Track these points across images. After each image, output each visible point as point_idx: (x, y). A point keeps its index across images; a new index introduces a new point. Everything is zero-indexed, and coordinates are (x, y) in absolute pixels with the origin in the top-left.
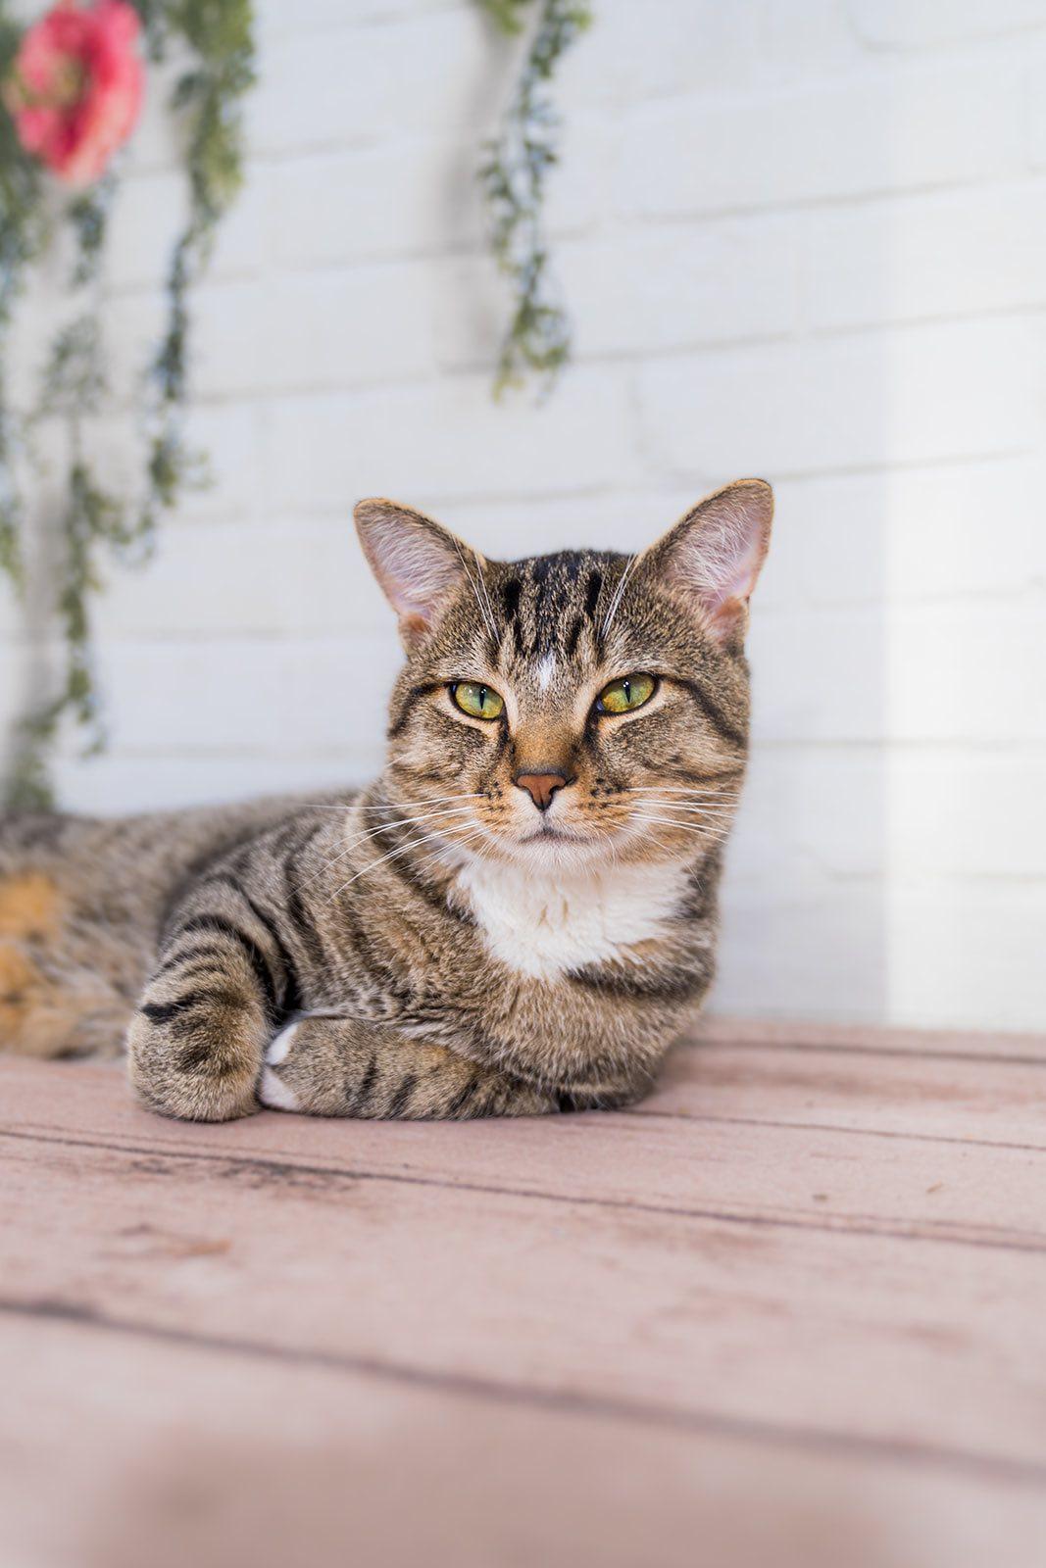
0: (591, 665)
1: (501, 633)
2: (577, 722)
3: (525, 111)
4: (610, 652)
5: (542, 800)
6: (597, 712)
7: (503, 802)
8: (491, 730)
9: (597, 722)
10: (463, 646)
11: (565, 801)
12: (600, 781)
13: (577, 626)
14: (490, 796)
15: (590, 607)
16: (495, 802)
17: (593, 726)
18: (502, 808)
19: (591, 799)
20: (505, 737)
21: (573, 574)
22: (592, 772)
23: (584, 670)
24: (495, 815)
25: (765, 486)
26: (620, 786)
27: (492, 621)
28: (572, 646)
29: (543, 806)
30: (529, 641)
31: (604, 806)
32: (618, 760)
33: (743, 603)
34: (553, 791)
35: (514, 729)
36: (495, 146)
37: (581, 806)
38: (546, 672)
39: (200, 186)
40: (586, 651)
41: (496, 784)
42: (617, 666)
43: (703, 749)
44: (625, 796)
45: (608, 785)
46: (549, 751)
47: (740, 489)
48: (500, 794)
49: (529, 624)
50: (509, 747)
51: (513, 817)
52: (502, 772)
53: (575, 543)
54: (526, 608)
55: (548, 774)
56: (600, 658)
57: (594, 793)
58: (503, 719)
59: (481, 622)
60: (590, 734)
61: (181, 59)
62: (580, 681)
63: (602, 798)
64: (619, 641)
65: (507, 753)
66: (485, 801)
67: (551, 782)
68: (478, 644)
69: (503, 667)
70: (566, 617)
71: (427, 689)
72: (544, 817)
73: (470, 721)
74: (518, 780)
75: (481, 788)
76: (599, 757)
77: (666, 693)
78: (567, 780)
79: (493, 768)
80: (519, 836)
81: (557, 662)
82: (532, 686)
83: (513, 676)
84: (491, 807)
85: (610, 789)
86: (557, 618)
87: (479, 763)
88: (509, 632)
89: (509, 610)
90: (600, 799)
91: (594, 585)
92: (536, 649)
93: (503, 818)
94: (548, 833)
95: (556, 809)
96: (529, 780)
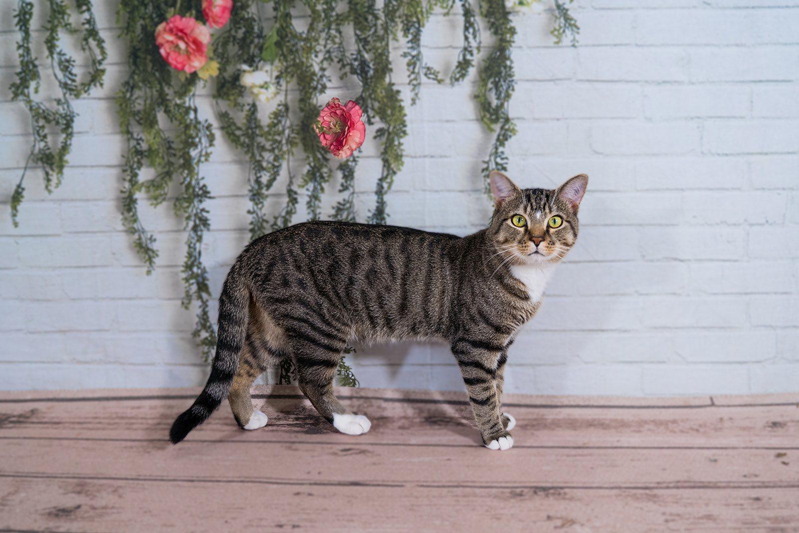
1: (527, 205)
2: (545, 228)
3: (496, 154)
4: (552, 210)
6: (549, 226)
8: (522, 230)
10: (517, 207)
11: (543, 245)
13: (545, 204)
14: (522, 244)
15: (548, 200)
16: (524, 245)
17: (548, 229)
20: (526, 230)
21: (542, 194)
22: (549, 239)
23: (547, 214)
24: (523, 249)
27: (525, 202)
28: (544, 209)
29: (537, 245)
30: (535, 207)
31: (550, 248)
33: (578, 204)
34: (541, 241)
35: (529, 228)
36: (487, 163)
37: (546, 247)
38: (538, 215)
39: (386, 163)
40: (547, 210)
41: (524, 241)
43: (569, 237)
46: (540, 233)
47: (583, 176)
49: (534, 204)
52: (526, 238)
53: (541, 187)
54: (533, 201)
55: (539, 237)
56: (551, 211)
57: (549, 244)
58: (526, 226)
59: (522, 202)
60: (548, 231)
61: (378, 124)
62: (545, 217)
64: (555, 208)
65: (527, 234)
66: (521, 245)
68: (522, 206)
69: (528, 212)
70: (542, 203)
71: (506, 220)
72: (537, 248)
73: (516, 227)
74: (531, 239)
75: (520, 242)
76: (550, 236)
77: (565, 224)
78: (544, 240)
79: (523, 238)
80: (529, 253)
81: (542, 212)
82: (535, 217)
83: (530, 215)
84: (523, 247)
85: (552, 245)
86: (540, 203)
87: (519, 237)
88: (529, 205)
89: (529, 200)
90: (550, 246)
91: (547, 196)
92: (536, 209)
93: (526, 249)
94: (537, 252)
95: (540, 247)
96: (534, 239)
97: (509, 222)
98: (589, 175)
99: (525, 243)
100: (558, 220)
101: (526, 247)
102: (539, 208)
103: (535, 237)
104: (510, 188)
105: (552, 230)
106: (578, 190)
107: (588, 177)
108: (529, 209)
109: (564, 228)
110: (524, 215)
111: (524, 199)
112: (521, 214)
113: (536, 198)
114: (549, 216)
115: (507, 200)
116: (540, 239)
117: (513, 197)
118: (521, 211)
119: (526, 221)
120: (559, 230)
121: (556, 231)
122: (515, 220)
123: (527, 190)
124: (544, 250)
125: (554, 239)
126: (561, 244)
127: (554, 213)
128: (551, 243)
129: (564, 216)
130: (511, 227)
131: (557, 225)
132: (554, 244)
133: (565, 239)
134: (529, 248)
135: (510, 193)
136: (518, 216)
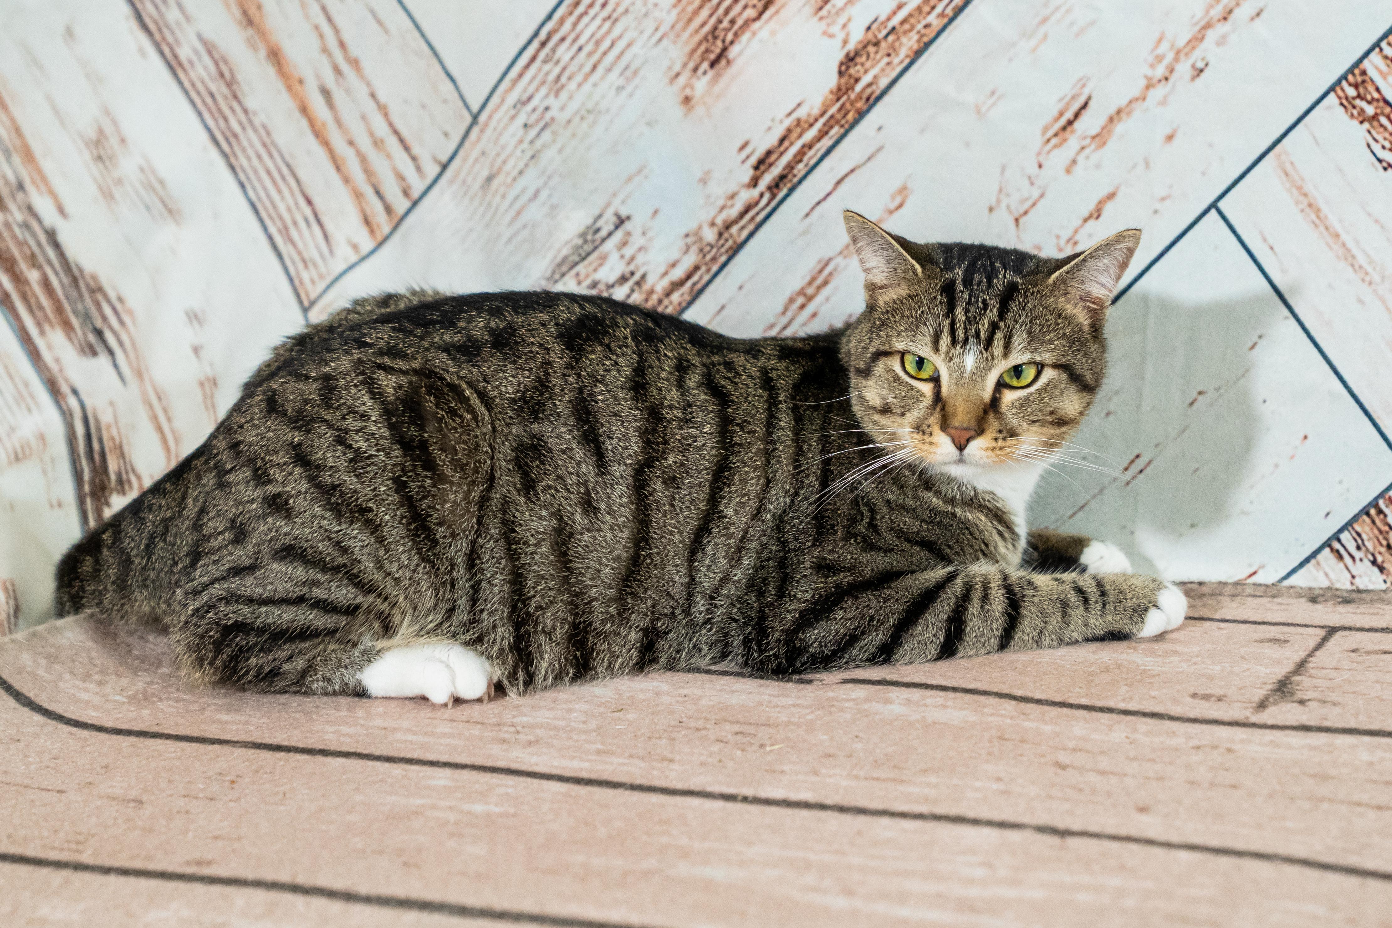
0: (1000, 357)
1: (941, 327)
2: (987, 396)
4: (1013, 348)
5: (960, 444)
6: (1001, 385)
7: (931, 439)
8: (927, 390)
9: (1000, 392)
11: (977, 447)
12: (1000, 432)
13: (994, 328)
14: (924, 433)
15: (1001, 315)
16: (927, 439)
17: (997, 396)
18: (931, 443)
19: (994, 444)
23: (995, 360)
24: (926, 447)
26: (1012, 433)
28: (989, 343)
29: (960, 447)
30: (960, 333)
31: (1001, 449)
32: (1013, 420)
35: (945, 392)
37: (987, 449)
38: (970, 360)
40: (998, 347)
41: (929, 427)
42: (1017, 358)
44: (1014, 441)
45: (1005, 434)
46: (968, 413)
48: (931, 434)
49: (960, 322)
50: (940, 405)
51: (939, 451)
52: (934, 420)
54: (959, 310)
55: (966, 428)
56: (1006, 352)
57: (996, 440)
62: (991, 366)
63: (1001, 443)
65: (938, 409)
66: (919, 436)
67: (968, 434)
68: (927, 332)
69: (941, 351)
70: (986, 322)
71: (886, 354)
72: (961, 455)
73: (909, 381)
74: (945, 428)
75: (917, 427)
76: (1001, 416)
77: (1049, 375)
78: (980, 433)
79: (927, 416)
80: (941, 461)
81: (981, 353)
82: (961, 367)
83: (948, 358)
84: (924, 443)
86: (979, 321)
87: (917, 412)
90: (999, 444)
92: (965, 341)
93: (932, 450)
94: (961, 461)
95: (969, 451)
96: (951, 431)
97: (895, 363)
100: (1029, 370)
102: (973, 340)
103: (955, 428)
105: (1010, 398)
108: (945, 341)
110: (932, 357)
114: (1004, 365)
118: (923, 346)
119: (937, 368)
120: (1030, 394)
121: (1021, 399)
122: (910, 362)
124: (981, 456)
126: (1041, 425)
130: (900, 379)
131: (1025, 381)
132: (1012, 435)
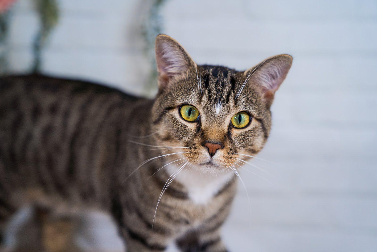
0: (233, 108)
1: (203, 91)
2: (226, 128)
4: (239, 103)
5: (212, 153)
6: (231, 126)
7: (196, 151)
8: (192, 127)
10: (188, 92)
11: (220, 154)
12: (231, 150)
13: (229, 94)
14: (190, 148)
17: (230, 130)
19: (227, 155)
20: (199, 129)
21: (226, 76)
22: (229, 146)
23: (231, 109)
24: (192, 155)
25: (291, 58)
27: (201, 87)
28: (228, 100)
30: (214, 97)
31: (230, 158)
33: (273, 93)
34: (218, 149)
35: (203, 126)
37: (224, 157)
38: (218, 109)
40: (232, 102)
41: (194, 145)
43: (258, 141)
44: (236, 156)
46: (217, 136)
47: (285, 57)
49: (214, 91)
50: (200, 133)
52: (197, 140)
54: (212, 86)
55: (216, 143)
56: (236, 105)
57: (228, 153)
58: (198, 121)
59: (197, 86)
60: (229, 133)
62: (228, 113)
64: (242, 100)
65: (199, 135)
66: (188, 150)
68: (195, 92)
69: (203, 103)
70: (226, 91)
71: (171, 108)
72: (211, 159)
73: (184, 122)
74: (204, 144)
75: (187, 145)
76: (232, 142)
77: (254, 123)
78: (222, 147)
79: (192, 139)
80: (199, 163)
81: (223, 106)
82: (213, 113)
83: (206, 108)
84: (191, 153)
85: (233, 153)
86: (222, 91)
87: (187, 138)
88: (206, 92)
89: (207, 84)
90: (231, 156)
91: (233, 81)
92: (215, 100)
93: (195, 156)
94: (210, 163)
95: (216, 156)
96: (209, 145)
97: (175, 113)
98: (293, 56)
99: (195, 148)
100: (245, 118)
101: (195, 153)
102: (219, 99)
103: (210, 143)
104: (183, 62)
105: (235, 132)
106: (277, 76)
107: (292, 58)
108: (205, 98)
109: (253, 130)
110: (198, 106)
111: (200, 82)
112: (193, 104)
113: (217, 82)
114: (234, 112)
115: (177, 78)
116: (217, 146)
117: (184, 76)
118: (193, 100)
119: (199, 114)
120: (246, 133)
121: (241, 135)
122: (184, 111)
123: (205, 67)
124: (221, 161)
125: (237, 144)
126: (246, 150)
127: (241, 108)
128: (233, 151)
129: (255, 113)
130: (177, 121)
131: (243, 125)
132: (236, 152)
133: (252, 145)
134: (200, 156)
135: (182, 69)
136: (189, 107)
